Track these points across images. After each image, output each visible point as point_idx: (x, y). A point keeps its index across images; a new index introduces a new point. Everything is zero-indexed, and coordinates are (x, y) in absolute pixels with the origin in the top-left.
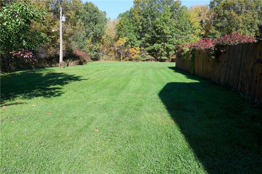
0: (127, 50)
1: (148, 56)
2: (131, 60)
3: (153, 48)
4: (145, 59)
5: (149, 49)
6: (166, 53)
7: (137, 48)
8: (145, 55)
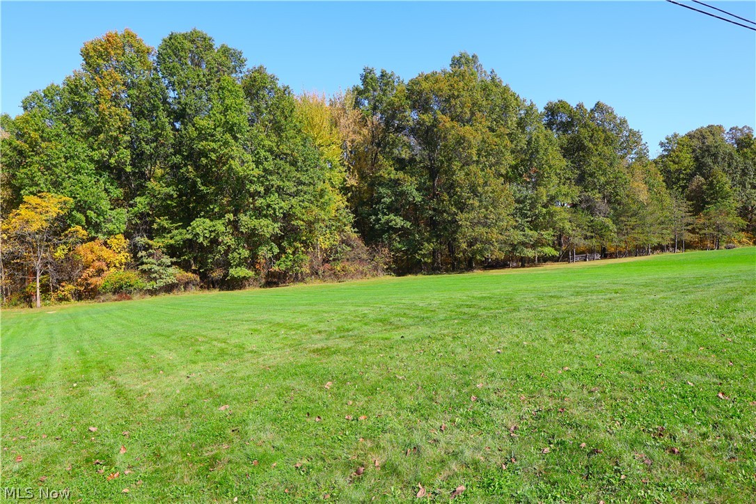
0: (66, 251)
1: (171, 270)
2: (88, 293)
3: (189, 237)
4: (161, 283)
5: (172, 242)
6: (246, 253)
7: (113, 241)
8: (157, 268)
